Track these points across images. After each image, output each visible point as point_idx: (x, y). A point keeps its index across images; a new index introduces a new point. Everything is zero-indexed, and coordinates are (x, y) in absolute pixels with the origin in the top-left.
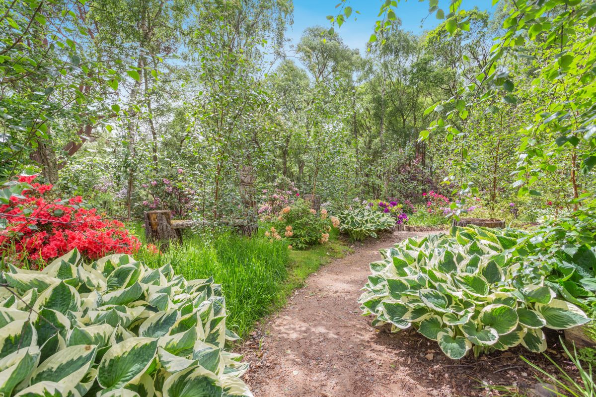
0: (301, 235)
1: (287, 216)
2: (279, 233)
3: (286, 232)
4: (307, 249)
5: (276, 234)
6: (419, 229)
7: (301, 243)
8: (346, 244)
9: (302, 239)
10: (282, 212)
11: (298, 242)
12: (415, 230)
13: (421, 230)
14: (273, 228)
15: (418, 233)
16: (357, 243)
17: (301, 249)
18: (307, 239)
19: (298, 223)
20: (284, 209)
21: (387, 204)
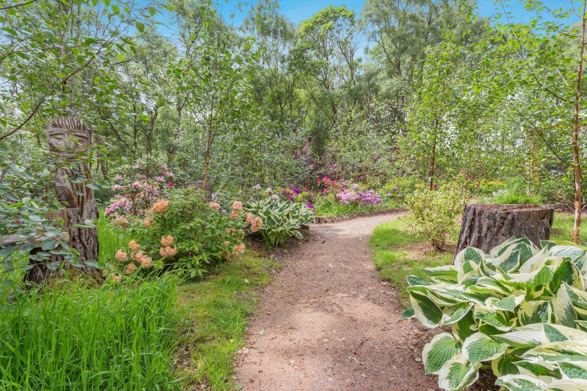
0: (193, 253)
1: (163, 218)
2: (147, 250)
3: (162, 250)
4: (205, 277)
5: (139, 254)
6: (330, 220)
7: (193, 266)
8: (263, 253)
9: (196, 260)
10: (151, 211)
11: (189, 266)
12: (326, 222)
13: (333, 221)
14: (133, 242)
15: (330, 224)
16: (278, 250)
17: (196, 279)
18: (205, 257)
19: (185, 230)
20: (155, 206)
21: (291, 192)
